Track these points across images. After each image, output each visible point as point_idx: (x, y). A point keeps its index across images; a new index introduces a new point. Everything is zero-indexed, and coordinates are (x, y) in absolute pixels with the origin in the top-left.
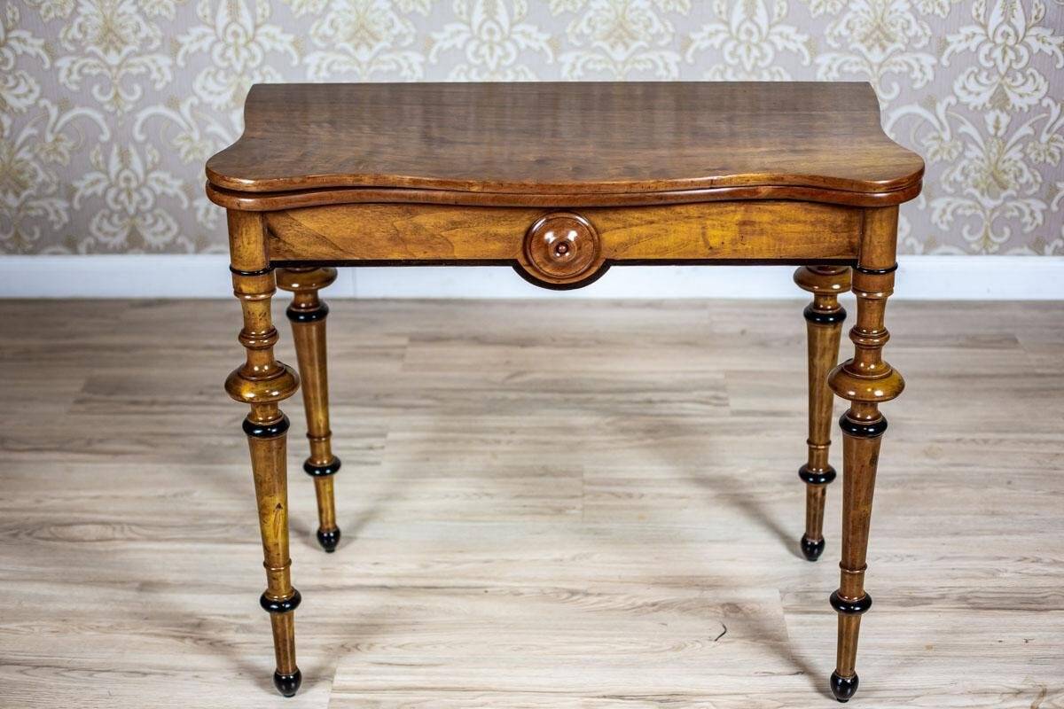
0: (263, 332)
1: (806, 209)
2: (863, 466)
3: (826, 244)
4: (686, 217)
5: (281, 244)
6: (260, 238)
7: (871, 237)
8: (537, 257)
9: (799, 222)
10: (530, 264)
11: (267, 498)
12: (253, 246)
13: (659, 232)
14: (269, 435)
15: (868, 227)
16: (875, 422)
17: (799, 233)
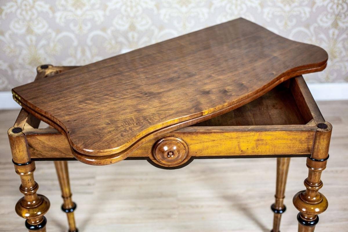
0: (31, 187)
1: (288, 134)
3: (297, 148)
4: (230, 138)
5: (35, 151)
6: (25, 149)
7: (318, 146)
8: (158, 157)
9: (284, 139)
10: (155, 159)
12: (21, 153)
13: (217, 145)
15: (317, 141)
16: (314, 219)
17: (284, 144)
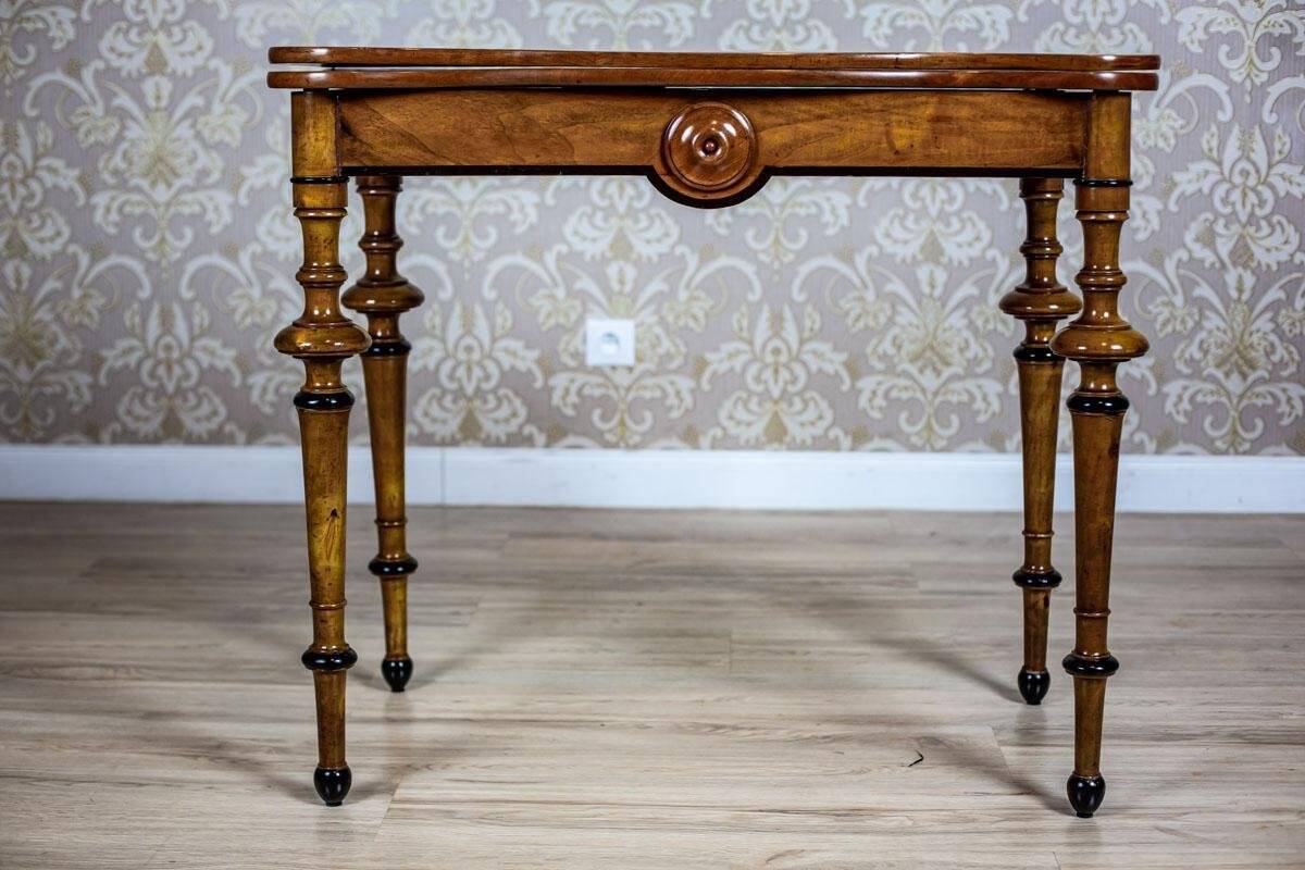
0: (327, 264)
1: (1015, 101)
2: (1099, 457)
3: (1042, 148)
4: (865, 111)
5: (357, 144)
6: (332, 134)
7: (1097, 136)
8: (677, 161)
9: (1007, 118)
10: (669, 172)
11: (319, 500)
12: (321, 144)
13: (831, 130)
14: (328, 406)
15: (1094, 125)
17: (1008, 133)
